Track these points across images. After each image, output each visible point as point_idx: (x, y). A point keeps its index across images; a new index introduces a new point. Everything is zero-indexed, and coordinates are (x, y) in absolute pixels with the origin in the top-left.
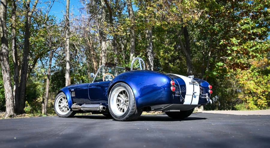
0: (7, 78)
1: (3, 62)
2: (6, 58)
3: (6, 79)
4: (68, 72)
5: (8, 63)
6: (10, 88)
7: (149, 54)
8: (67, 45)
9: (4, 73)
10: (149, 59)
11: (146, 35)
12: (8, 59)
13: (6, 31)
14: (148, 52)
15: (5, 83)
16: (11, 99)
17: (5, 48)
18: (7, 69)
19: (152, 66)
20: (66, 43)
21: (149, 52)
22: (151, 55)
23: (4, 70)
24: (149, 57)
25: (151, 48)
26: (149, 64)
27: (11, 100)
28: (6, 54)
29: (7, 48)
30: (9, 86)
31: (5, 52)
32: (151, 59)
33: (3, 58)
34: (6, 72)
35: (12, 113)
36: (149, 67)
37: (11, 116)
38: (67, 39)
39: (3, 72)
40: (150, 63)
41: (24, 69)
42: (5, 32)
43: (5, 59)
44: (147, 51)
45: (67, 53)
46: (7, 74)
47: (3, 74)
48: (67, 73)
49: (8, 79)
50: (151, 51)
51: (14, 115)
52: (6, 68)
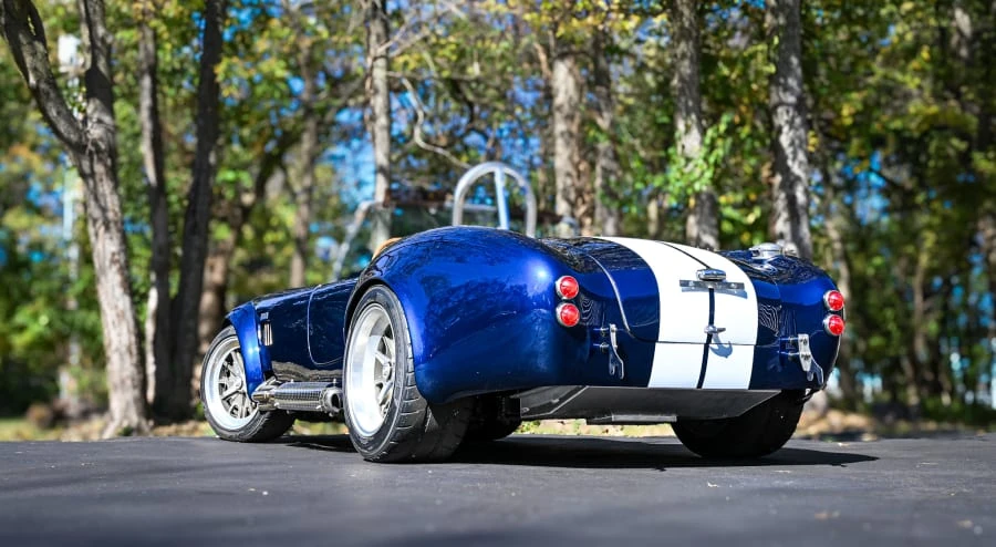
0: (109, 256)
1: (91, 182)
2: (106, 166)
3: (107, 263)
4: (385, 223)
5: (116, 187)
6: (124, 302)
7: (782, 118)
8: (376, 91)
9: (97, 235)
10: (785, 140)
11: (769, 18)
12: (112, 172)
13: (103, 40)
14: (776, 107)
15: (103, 279)
16: (131, 353)
17: (100, 121)
18: (111, 215)
19: (798, 179)
20: (372, 82)
21: (781, 103)
22: (791, 123)
23: (95, 221)
24: (780, 131)
25: (792, 82)
26: (786, 171)
27: (127, 357)
28: (103, 146)
29: (107, 119)
30: (119, 291)
31: (101, 139)
32: (792, 144)
33: (92, 167)
34: (107, 228)
35: (134, 418)
36: (782, 186)
37: (128, 432)
38: (375, 59)
39: (91, 230)
40: (790, 163)
41: (194, 212)
42: (99, 44)
43: (99, 168)
44: (774, 99)
45: (377, 130)
46: (111, 238)
47: (93, 239)
48: (380, 224)
49: (113, 262)
50: (791, 99)
51: (139, 430)
52: (104, 210)
